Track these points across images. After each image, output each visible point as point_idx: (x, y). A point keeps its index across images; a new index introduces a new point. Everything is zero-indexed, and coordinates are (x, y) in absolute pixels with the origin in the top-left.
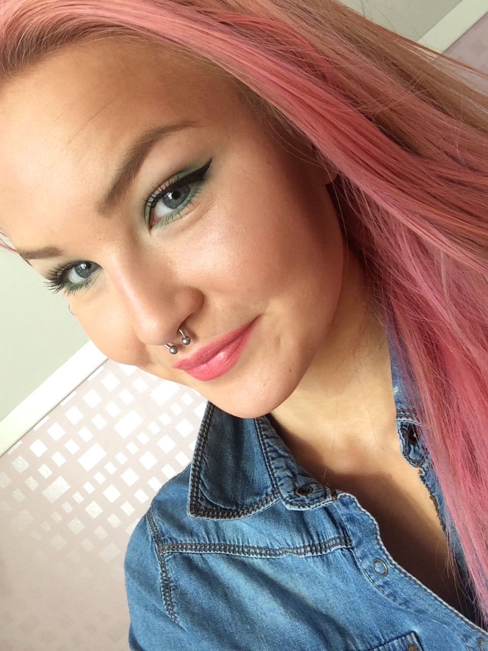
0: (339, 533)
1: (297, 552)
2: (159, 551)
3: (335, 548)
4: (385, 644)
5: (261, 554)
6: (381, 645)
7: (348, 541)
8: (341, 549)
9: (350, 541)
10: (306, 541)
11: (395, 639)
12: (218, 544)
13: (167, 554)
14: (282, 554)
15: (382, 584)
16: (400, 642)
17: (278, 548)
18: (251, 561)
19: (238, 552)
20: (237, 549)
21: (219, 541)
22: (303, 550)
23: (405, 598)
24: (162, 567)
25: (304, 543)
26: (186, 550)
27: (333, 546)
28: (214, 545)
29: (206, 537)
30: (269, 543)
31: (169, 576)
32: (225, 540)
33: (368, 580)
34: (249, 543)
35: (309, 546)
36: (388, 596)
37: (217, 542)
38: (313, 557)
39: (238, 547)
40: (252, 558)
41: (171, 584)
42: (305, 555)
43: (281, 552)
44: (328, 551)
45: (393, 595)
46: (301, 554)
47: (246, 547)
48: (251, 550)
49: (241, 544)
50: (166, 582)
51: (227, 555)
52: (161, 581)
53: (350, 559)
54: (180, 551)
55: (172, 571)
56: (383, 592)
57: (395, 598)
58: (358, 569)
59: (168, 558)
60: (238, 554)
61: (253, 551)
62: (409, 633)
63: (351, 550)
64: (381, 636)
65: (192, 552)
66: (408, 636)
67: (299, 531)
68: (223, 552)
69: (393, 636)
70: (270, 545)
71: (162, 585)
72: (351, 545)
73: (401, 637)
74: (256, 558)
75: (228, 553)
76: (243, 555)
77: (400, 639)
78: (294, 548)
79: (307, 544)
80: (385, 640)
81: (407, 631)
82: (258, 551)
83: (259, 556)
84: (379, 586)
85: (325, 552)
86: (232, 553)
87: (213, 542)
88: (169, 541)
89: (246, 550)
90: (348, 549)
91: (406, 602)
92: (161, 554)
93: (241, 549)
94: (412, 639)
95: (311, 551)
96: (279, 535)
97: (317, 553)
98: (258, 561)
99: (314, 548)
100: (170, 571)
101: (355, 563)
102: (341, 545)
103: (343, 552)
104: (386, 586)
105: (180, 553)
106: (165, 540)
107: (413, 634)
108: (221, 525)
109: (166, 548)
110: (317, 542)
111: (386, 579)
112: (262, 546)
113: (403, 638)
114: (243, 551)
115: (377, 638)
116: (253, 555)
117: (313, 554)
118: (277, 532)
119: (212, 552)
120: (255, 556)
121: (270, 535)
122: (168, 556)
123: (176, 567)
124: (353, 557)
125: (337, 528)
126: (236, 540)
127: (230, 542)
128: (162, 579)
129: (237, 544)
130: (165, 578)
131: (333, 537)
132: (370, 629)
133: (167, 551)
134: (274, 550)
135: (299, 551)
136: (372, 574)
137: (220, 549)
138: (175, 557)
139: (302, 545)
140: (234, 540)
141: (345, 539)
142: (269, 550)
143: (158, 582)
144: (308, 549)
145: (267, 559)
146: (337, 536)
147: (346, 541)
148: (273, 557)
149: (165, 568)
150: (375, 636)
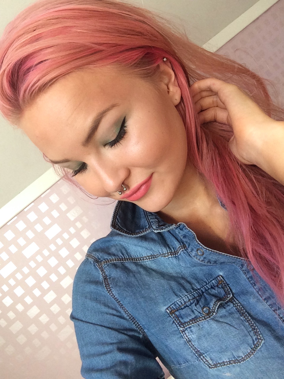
0: (180, 244)
1: (164, 256)
2: (99, 265)
3: (180, 251)
4: (209, 283)
5: (149, 259)
6: (207, 284)
7: (185, 247)
8: (183, 251)
9: (186, 246)
10: (168, 250)
11: (213, 280)
12: (129, 258)
13: (104, 265)
14: (159, 256)
15: (203, 259)
16: (215, 281)
17: (156, 255)
18: (145, 263)
19: (139, 260)
20: (138, 259)
21: (129, 257)
22: (167, 255)
23: (214, 261)
24: (102, 272)
25: (167, 251)
26: (113, 262)
27: (179, 250)
28: (127, 258)
29: (122, 256)
30: (152, 253)
31: (106, 274)
32: (131, 257)
33: (196, 260)
34: (143, 256)
35: (170, 252)
36: (207, 263)
37: (128, 257)
38: (172, 257)
39: (138, 258)
40: (145, 262)
41: (108, 277)
42: (168, 256)
43: (158, 256)
44: (178, 254)
45: (209, 261)
46: (166, 256)
47: (142, 257)
48: (144, 258)
49: (139, 257)
50: (105, 277)
51: (134, 262)
52: (102, 277)
53: (187, 253)
54: (110, 262)
55: (107, 271)
56: (205, 262)
57: (210, 262)
58: (191, 257)
59: (105, 267)
60: (138, 261)
61: (145, 258)
62: (219, 276)
63: (187, 250)
64: (207, 281)
65: (116, 262)
66: (218, 278)
67: (165, 246)
68: (132, 261)
69: (211, 279)
70: (152, 254)
71: (103, 279)
72: (186, 248)
73: (215, 279)
74: (147, 261)
75: (134, 261)
76: (141, 261)
77: (215, 280)
78: (163, 254)
79: (169, 252)
80: (209, 282)
81: (217, 276)
82: (148, 258)
83: (149, 260)
84: (202, 261)
85: (177, 254)
86: (136, 261)
87: (126, 257)
88: (104, 260)
89: (142, 259)
90: (186, 250)
91: (215, 262)
92: (100, 266)
93: (139, 259)
94: (220, 278)
95: (171, 255)
96: (155, 249)
97: (173, 256)
98: (148, 263)
99: (172, 253)
100: (106, 271)
101: (189, 255)
102: (182, 249)
103: (184, 252)
104: (205, 259)
105: (111, 263)
106: (101, 261)
107: (220, 276)
108: (128, 251)
109: (103, 263)
110: (173, 251)
111: (204, 256)
112: (149, 255)
113: (216, 279)
114: (141, 260)
115: (205, 282)
116: (146, 260)
117: (172, 256)
118: (155, 248)
119: (127, 261)
120: (147, 260)
121: (152, 249)
122: (104, 266)
123: (109, 269)
124: (188, 252)
125: (180, 243)
126: (137, 256)
127: (134, 257)
128: (102, 276)
129: (137, 257)
130: (104, 276)
131: (178, 247)
132: (202, 280)
133: (104, 264)
134: (155, 256)
135: (165, 255)
136: (198, 257)
137: (130, 260)
138: (108, 265)
139: (167, 252)
140: (136, 256)
141: (184, 246)
142: (153, 256)
143: (100, 278)
144: (170, 254)
145: (153, 260)
146: (180, 246)
147: (184, 247)
148: (155, 259)
149: (104, 271)
150: (204, 282)
